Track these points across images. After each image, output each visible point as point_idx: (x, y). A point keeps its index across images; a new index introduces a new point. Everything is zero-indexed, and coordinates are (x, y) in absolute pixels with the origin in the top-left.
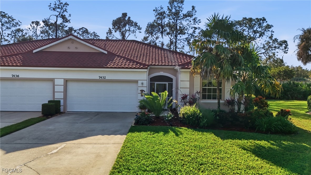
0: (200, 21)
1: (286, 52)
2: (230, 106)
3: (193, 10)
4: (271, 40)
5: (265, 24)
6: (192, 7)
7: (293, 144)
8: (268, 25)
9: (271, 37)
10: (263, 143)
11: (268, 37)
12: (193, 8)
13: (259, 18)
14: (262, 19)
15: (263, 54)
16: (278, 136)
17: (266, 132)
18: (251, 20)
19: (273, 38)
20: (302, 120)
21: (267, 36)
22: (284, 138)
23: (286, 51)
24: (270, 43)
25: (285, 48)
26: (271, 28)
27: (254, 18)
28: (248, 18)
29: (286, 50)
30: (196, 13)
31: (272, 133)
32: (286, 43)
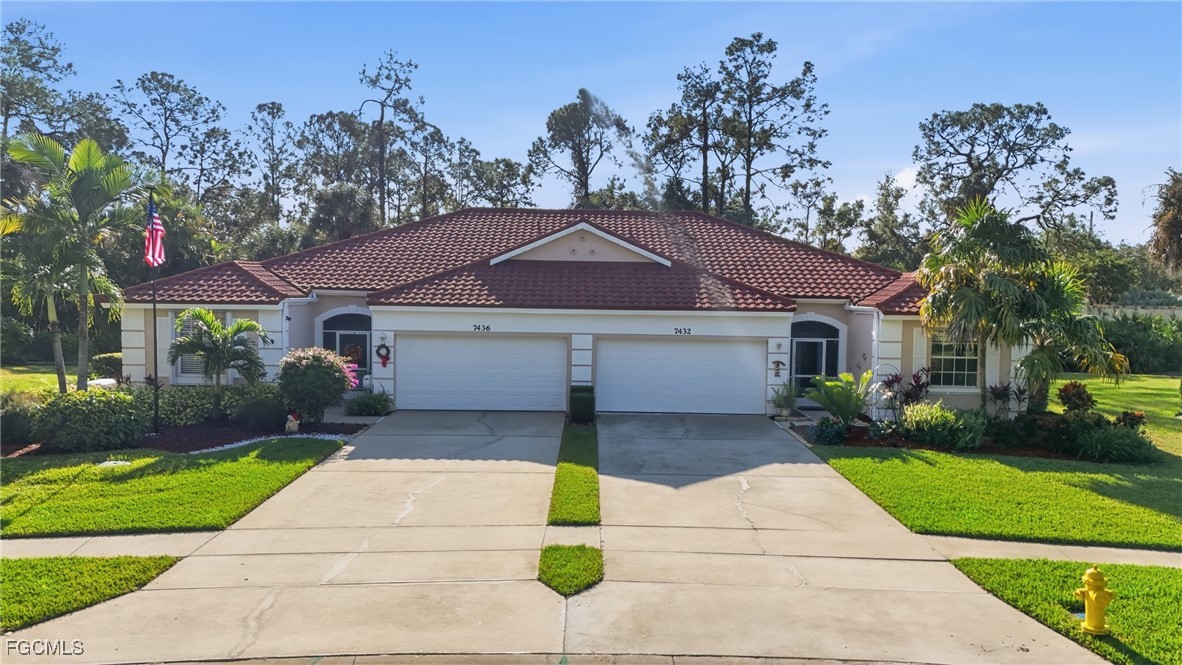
0: (826, 109)
1: (1111, 214)
2: (999, 402)
3: (804, 74)
4: (1062, 174)
5: (1045, 123)
6: (805, 65)
7: (1156, 478)
8: (1054, 127)
9: (1062, 166)
10: (1102, 477)
11: (1053, 164)
12: (808, 67)
13: (1024, 104)
14: (1036, 106)
15: (1035, 220)
16: (1124, 467)
17: (1101, 460)
18: (997, 111)
19: (1070, 168)
20: (1169, 434)
21: (1051, 162)
22: (1139, 469)
23: (1111, 211)
24: (1057, 181)
25: (1109, 202)
26: (1063, 136)
27: (1008, 103)
28: (988, 106)
29: (1112, 207)
30: (814, 85)
31: (1112, 461)
32: (1110, 187)
